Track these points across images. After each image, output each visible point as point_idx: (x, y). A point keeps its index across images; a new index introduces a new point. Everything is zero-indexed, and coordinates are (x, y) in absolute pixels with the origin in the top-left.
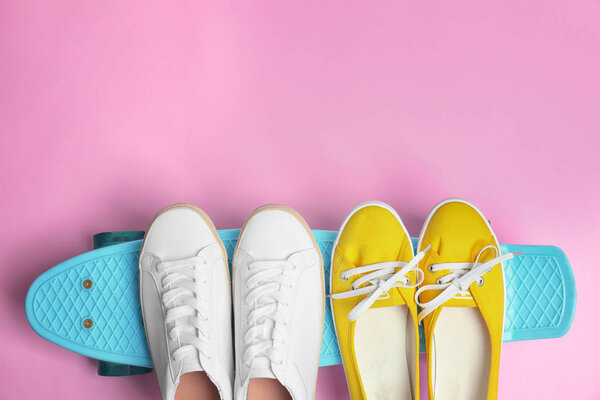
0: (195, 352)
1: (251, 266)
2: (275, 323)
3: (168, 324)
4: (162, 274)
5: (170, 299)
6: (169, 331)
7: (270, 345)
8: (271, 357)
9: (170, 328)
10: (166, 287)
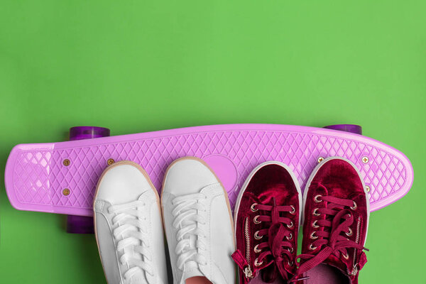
0: (142, 273)
1: (174, 201)
2: (197, 236)
3: (118, 252)
4: (112, 215)
5: (119, 233)
6: (120, 258)
7: (196, 253)
8: (198, 260)
9: (120, 255)
10: (116, 224)
